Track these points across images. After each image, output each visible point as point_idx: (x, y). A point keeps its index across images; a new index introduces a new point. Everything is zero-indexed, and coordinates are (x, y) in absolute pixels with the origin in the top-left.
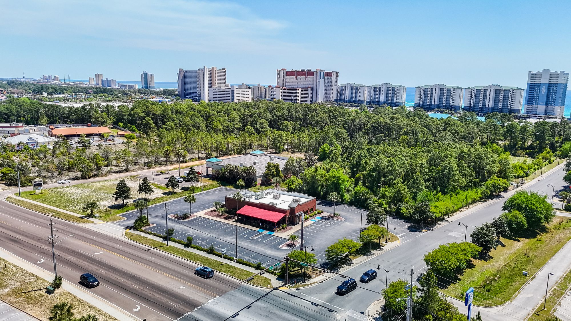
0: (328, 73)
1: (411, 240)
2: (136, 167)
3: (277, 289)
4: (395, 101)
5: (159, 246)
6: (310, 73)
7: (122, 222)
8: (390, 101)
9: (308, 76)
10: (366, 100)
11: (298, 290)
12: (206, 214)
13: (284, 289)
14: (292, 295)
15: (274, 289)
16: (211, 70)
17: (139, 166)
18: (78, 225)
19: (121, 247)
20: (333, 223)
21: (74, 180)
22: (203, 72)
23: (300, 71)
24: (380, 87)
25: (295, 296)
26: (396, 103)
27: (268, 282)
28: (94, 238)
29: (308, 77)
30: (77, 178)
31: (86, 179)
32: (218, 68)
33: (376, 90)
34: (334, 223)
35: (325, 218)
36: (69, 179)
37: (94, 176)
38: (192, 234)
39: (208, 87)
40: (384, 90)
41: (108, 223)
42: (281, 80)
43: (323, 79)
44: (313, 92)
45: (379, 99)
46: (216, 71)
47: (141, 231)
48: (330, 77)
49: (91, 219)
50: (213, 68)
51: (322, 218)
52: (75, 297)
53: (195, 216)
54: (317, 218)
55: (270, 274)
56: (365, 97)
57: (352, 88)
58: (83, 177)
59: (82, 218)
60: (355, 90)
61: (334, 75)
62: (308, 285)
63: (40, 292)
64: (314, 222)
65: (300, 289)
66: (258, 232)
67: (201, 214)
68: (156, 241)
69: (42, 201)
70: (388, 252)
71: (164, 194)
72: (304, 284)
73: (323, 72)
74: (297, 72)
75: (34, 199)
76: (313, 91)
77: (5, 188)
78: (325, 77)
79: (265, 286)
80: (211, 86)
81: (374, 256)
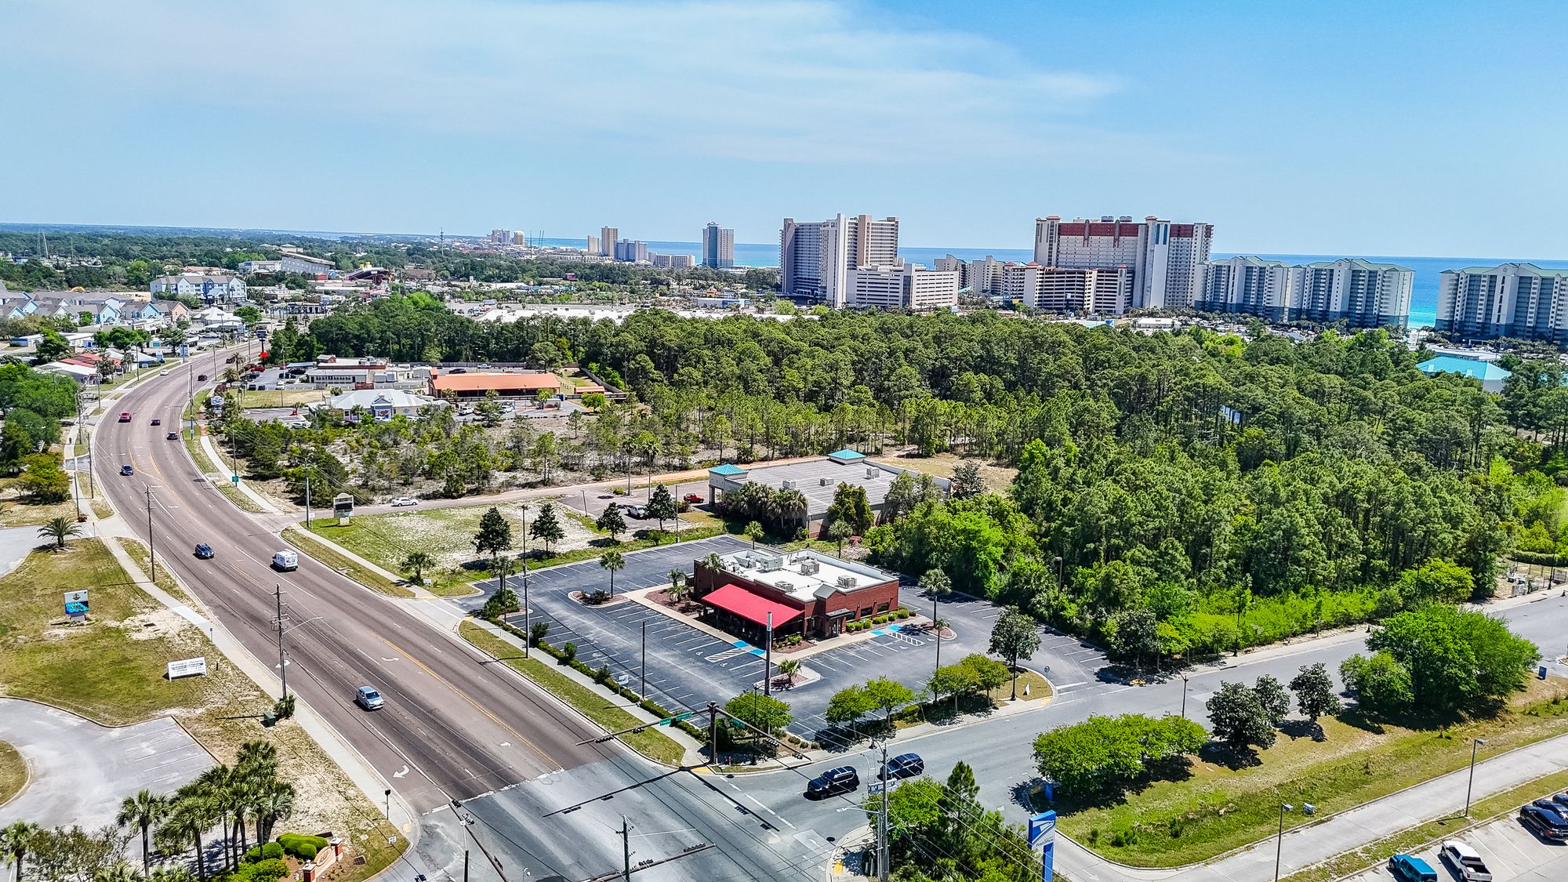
0: (1179, 226)
1: (1082, 700)
2: (570, 475)
3: (688, 769)
4: (1376, 312)
5: (511, 656)
6: (1127, 229)
7: (471, 599)
8: (1360, 309)
9: (1120, 235)
10: (1287, 305)
11: (730, 776)
12: (648, 596)
13: (705, 772)
14: (710, 786)
15: (682, 769)
16: (856, 224)
17: (577, 475)
18: (385, 598)
19: (437, 652)
20: (919, 643)
21: (428, 499)
22: (835, 229)
23: (1100, 222)
24: (1332, 271)
25: (714, 789)
26: (1379, 316)
27: (679, 751)
28: (397, 627)
29: (1122, 238)
30: (435, 496)
31: (454, 498)
32: (876, 217)
33: (1319, 278)
34: (922, 643)
35: (911, 631)
36: (418, 497)
37: (471, 492)
38: (592, 639)
39: (846, 267)
40: (1342, 278)
41: (442, 600)
42: (1044, 246)
43: (1165, 243)
44: (1133, 281)
45: (1329, 303)
46: (871, 226)
47: (493, 623)
48: (1185, 239)
49: (414, 589)
50: (862, 218)
51: (904, 630)
52: (307, 736)
53: (623, 598)
54: (889, 630)
55: (693, 739)
56: (1286, 295)
57: (1249, 270)
58: (447, 494)
59: (398, 584)
60: (1256, 275)
61: (1199, 233)
62: (759, 769)
63: (253, 721)
64: (876, 636)
65: (737, 775)
66: (732, 647)
67: (639, 596)
68: (511, 646)
69: (342, 543)
70: (1001, 721)
71: (593, 543)
72: (752, 766)
73: (1166, 226)
74: (1090, 225)
75: (330, 538)
76: (1133, 277)
77: (290, 510)
78: (1172, 239)
79: (666, 761)
80: (853, 265)
81: (955, 728)
